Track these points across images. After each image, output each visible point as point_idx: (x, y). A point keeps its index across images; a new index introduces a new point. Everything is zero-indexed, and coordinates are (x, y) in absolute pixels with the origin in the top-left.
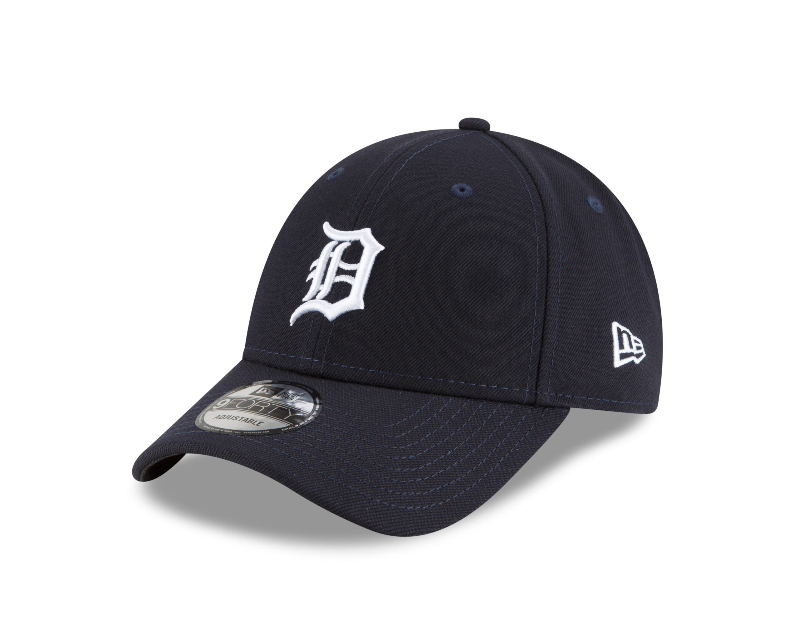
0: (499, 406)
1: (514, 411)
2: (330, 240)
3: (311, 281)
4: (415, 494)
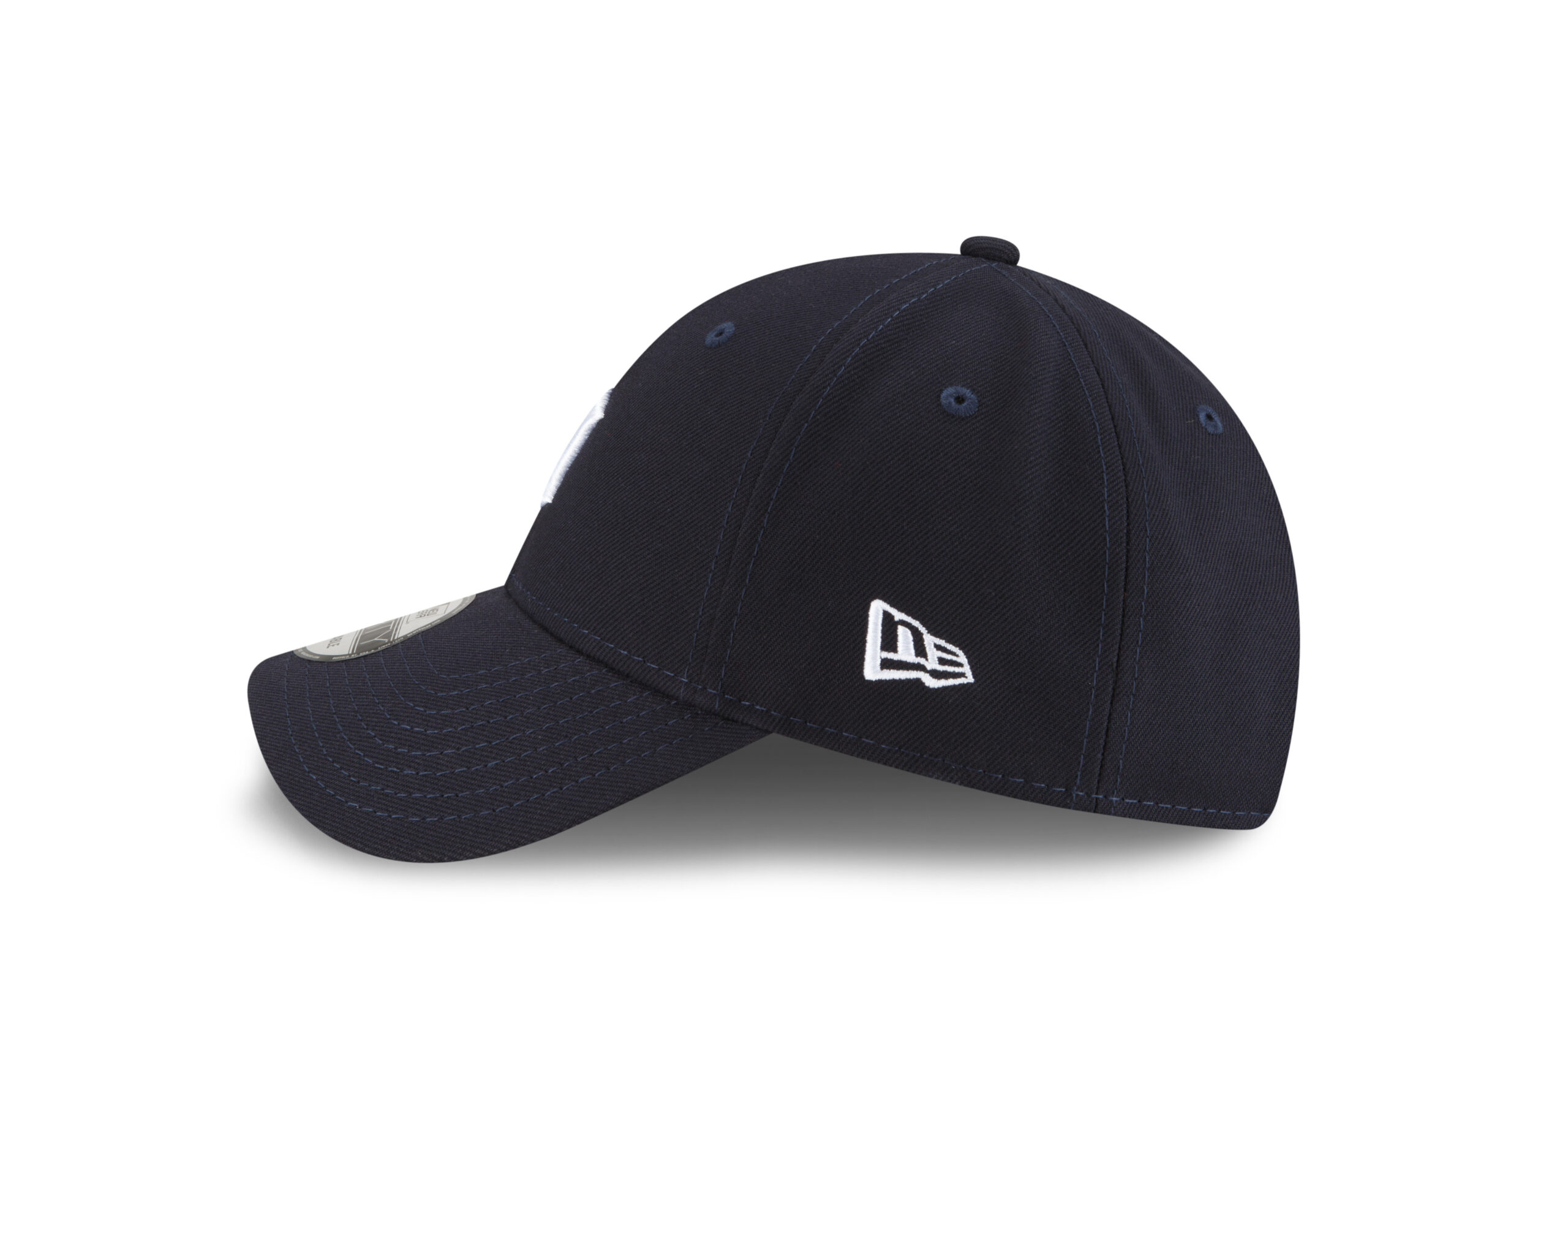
0: (645, 695)
1: (662, 708)
4: (383, 789)
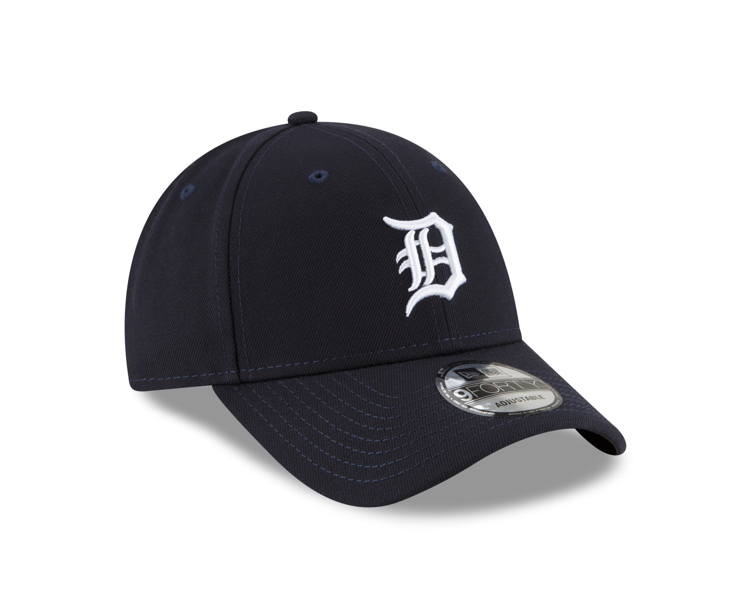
2: (405, 232)
3: (408, 271)
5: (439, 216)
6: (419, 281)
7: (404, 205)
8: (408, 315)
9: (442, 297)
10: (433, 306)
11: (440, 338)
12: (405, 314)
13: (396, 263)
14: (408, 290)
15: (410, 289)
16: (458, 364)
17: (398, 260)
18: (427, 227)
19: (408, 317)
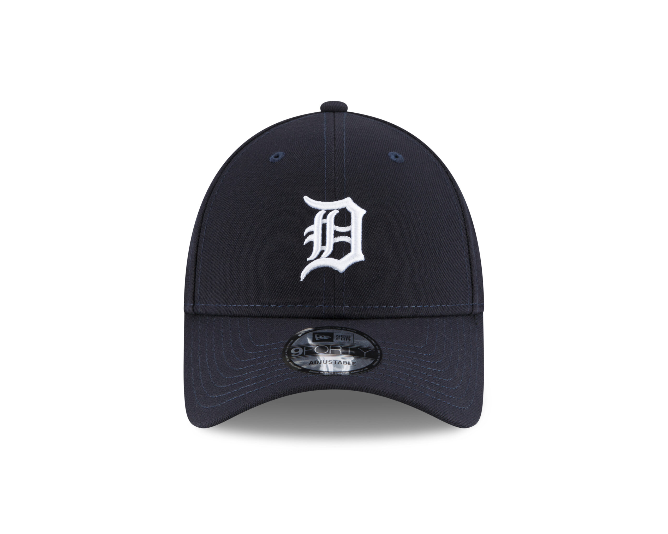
5: (353, 201)
6: (318, 253)
7: (325, 188)
8: (301, 280)
9: (335, 269)
10: (324, 275)
11: (324, 303)
12: (300, 278)
13: (304, 236)
14: (307, 259)
15: (308, 259)
16: (317, 329)
17: (305, 233)
18: (338, 209)
19: (301, 281)
